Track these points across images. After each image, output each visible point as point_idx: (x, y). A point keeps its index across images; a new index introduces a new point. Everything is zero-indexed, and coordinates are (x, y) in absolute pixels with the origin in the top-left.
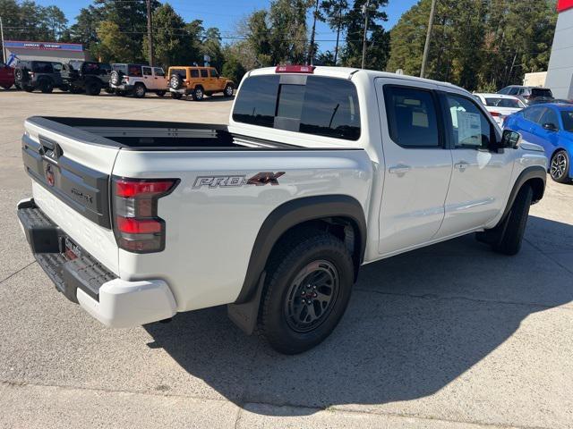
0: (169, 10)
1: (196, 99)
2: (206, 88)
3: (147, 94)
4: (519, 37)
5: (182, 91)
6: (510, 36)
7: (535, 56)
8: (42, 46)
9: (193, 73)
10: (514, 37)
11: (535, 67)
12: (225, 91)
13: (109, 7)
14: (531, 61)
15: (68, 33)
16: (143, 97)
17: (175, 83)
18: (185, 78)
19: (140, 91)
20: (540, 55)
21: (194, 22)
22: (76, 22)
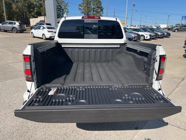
4: (23, 7)
6: (21, 6)
7: (31, 13)
10: (22, 6)
11: (32, 17)
14: (30, 15)
20: (32, 13)
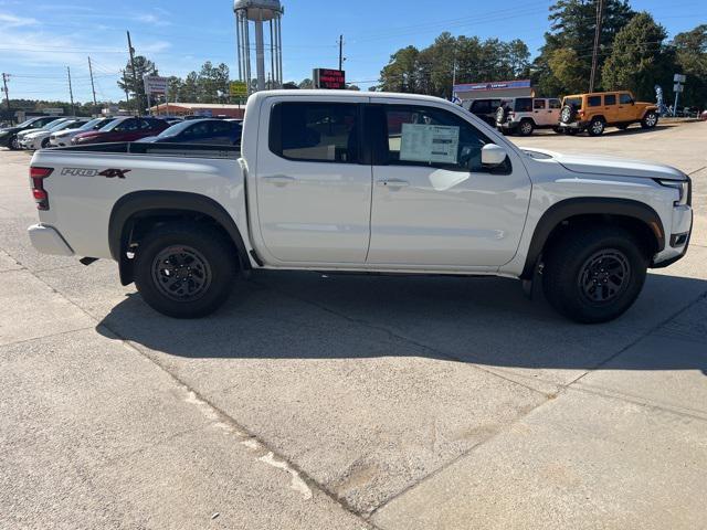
0: (647, 19)
1: (592, 134)
2: (609, 119)
3: (535, 131)
5: (574, 125)
8: (489, 87)
9: (593, 101)
12: (643, 121)
13: (568, 31)
15: (528, 67)
16: (530, 134)
17: (566, 116)
18: (580, 108)
19: (528, 128)
21: (697, 29)
22: (539, 54)
